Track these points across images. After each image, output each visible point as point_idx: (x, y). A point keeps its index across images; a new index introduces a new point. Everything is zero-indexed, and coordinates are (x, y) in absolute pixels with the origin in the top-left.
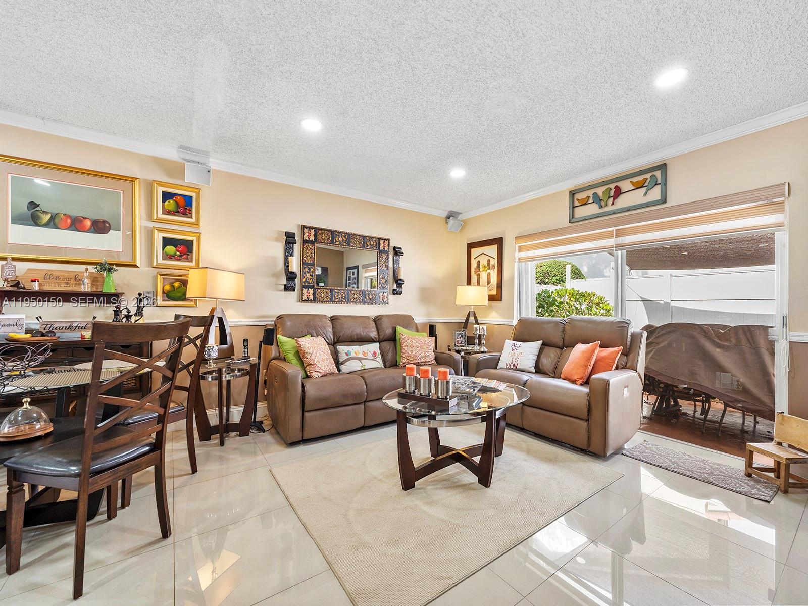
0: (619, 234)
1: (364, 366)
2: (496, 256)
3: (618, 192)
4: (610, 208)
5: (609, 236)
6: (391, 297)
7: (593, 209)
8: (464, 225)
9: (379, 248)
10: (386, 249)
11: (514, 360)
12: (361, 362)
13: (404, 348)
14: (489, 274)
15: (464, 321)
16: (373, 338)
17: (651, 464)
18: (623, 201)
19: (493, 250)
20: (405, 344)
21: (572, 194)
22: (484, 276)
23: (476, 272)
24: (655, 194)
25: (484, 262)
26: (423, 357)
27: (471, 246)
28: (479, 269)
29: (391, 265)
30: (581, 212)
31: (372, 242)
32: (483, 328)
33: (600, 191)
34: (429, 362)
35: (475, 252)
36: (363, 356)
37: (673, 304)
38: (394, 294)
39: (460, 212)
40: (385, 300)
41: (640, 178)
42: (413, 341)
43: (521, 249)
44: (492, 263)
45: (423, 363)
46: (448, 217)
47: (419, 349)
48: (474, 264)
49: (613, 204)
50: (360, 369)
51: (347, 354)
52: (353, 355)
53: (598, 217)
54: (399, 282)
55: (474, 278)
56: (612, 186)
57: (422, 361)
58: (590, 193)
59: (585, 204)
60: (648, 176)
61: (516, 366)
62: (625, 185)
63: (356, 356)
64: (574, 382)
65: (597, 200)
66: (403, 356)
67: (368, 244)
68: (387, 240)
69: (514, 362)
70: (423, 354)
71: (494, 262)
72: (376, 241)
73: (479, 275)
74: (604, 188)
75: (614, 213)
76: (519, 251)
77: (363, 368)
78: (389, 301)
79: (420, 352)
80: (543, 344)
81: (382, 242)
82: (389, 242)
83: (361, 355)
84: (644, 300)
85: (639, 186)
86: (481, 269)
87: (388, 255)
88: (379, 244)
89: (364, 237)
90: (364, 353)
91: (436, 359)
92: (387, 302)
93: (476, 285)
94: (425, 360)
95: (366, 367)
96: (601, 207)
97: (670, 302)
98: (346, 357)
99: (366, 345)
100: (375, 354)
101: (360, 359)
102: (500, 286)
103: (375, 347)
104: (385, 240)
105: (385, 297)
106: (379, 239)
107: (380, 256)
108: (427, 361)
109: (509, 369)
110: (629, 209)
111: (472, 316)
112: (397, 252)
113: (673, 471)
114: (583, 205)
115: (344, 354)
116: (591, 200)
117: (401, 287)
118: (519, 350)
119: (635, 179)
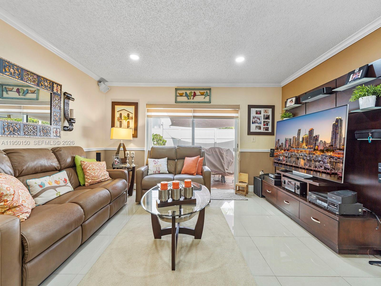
0: (194, 111)
1: (59, 193)
2: (133, 112)
3: (195, 95)
4: (191, 100)
5: (190, 112)
6: (63, 132)
7: (184, 99)
8: (109, 89)
9: (53, 90)
10: (59, 92)
11: (158, 169)
12: (56, 191)
13: (88, 171)
14: (128, 122)
15: (116, 149)
16: (56, 167)
17: (218, 200)
18: (197, 99)
19: (131, 109)
20: (88, 168)
21: (176, 89)
22: (125, 123)
23: (118, 120)
24: (207, 99)
25: (125, 114)
26: (103, 176)
27: (114, 104)
28: (121, 118)
29: (62, 107)
30: (180, 99)
31: (46, 83)
32: (133, 153)
33: (188, 92)
34: (107, 178)
35: (117, 108)
36: (56, 185)
37: (181, 140)
38: (64, 130)
39: (108, 81)
40: (58, 135)
41: (203, 91)
42: (94, 165)
43: (148, 111)
44: (131, 115)
45: (104, 180)
46: (100, 82)
47: (99, 170)
48: (117, 115)
49: (193, 99)
50: (56, 196)
51: (41, 186)
52: (47, 185)
53: (187, 103)
54: (71, 121)
55: (117, 123)
56: (193, 91)
57: (103, 179)
58: (184, 92)
59: (182, 96)
60: (205, 91)
61: (159, 172)
62: (198, 93)
63: (50, 186)
64: (192, 174)
65: (187, 95)
66: (88, 177)
67: (42, 83)
68: (59, 85)
69: (158, 170)
70: (102, 174)
71: (132, 115)
72: (50, 83)
73: (121, 122)
74: (190, 91)
75: (194, 103)
76: (148, 112)
77: (58, 196)
78: (62, 136)
79: (100, 173)
80: (168, 159)
81: (55, 85)
82: (61, 87)
83: (54, 184)
84: (172, 138)
85: (202, 94)
86: (123, 119)
87: (60, 98)
88: (53, 87)
89: (38, 76)
90: (56, 182)
91: (110, 175)
92: (60, 136)
93: (119, 127)
94: (105, 177)
95: (61, 194)
96: (188, 99)
97: (180, 139)
98: (40, 189)
99: (55, 175)
100: (65, 180)
101: (54, 188)
102: (136, 129)
103: (64, 174)
104: (58, 84)
105: (58, 132)
106: (53, 83)
107: (53, 97)
108: (106, 178)
109: (155, 174)
110: (199, 102)
111: (122, 146)
112: (68, 97)
113: (220, 200)
114: (180, 96)
115: (38, 186)
116: (184, 95)
117: (72, 125)
118: (159, 163)
119: (201, 91)
